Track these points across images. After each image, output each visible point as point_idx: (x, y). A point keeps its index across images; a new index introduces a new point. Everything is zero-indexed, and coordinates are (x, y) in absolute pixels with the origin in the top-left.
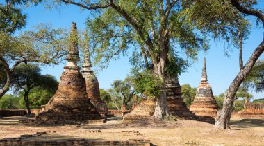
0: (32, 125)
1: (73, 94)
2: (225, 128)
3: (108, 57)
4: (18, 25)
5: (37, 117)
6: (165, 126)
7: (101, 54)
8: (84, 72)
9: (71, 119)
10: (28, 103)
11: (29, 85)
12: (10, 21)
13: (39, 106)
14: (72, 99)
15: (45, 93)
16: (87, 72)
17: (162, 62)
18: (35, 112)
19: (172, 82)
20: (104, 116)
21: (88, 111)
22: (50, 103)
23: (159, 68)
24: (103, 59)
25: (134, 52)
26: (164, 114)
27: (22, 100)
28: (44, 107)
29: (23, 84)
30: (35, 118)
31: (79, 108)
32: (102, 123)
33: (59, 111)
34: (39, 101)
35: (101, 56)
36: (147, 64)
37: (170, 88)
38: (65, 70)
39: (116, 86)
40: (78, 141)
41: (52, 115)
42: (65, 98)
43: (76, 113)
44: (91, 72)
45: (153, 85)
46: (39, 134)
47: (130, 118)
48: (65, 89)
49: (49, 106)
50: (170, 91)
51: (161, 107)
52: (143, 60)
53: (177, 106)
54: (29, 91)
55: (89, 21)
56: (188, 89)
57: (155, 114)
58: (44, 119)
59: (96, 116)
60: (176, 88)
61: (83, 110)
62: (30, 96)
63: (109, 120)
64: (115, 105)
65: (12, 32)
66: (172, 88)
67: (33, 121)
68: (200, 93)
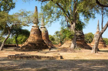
0: (19, 51)
1: (36, 38)
2: (95, 53)
3: (51, 22)
4: (12, 7)
5: (21, 48)
6: (75, 52)
7: (48, 20)
8: (41, 27)
9: (35, 49)
10: (17, 41)
11: (17, 34)
12: (8, 6)
13: (22, 43)
14: (36, 40)
15: (24, 37)
16: (43, 27)
17: (74, 24)
18: (20, 45)
19: (80, 33)
20: (50, 47)
21: (43, 45)
22: (27, 42)
23: (73, 27)
24: (49, 23)
25: (62, 20)
26: (75, 47)
27: (14, 40)
28: (24, 44)
29: (15, 33)
30: (20, 48)
31: (39, 44)
32: (48, 51)
33: (30, 45)
34: (22, 41)
35: (48, 21)
36: (68, 25)
37: (79, 35)
38: (32, 28)
39: (56, 34)
40: (35, 56)
41: (27, 47)
42: (33, 40)
43: (38, 46)
44: (44, 27)
45: (70, 34)
46: (22, 54)
47: (61, 48)
48: (32, 36)
49: (26, 43)
50: (79, 37)
51: (73, 43)
52: (66, 23)
53: (82, 43)
54: (17, 36)
55: (42, 7)
56: (91, 35)
57: (71, 47)
58: (24, 49)
59: (46, 47)
60: (82, 35)
61: (41, 45)
62: (18, 38)
63: (52, 49)
64: (57, 42)
65: (9, 11)
66: (80, 35)
67: (19, 49)
68: (96, 37)
